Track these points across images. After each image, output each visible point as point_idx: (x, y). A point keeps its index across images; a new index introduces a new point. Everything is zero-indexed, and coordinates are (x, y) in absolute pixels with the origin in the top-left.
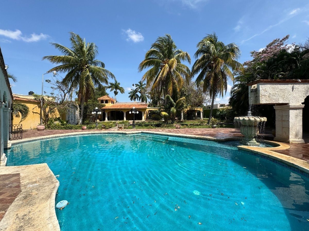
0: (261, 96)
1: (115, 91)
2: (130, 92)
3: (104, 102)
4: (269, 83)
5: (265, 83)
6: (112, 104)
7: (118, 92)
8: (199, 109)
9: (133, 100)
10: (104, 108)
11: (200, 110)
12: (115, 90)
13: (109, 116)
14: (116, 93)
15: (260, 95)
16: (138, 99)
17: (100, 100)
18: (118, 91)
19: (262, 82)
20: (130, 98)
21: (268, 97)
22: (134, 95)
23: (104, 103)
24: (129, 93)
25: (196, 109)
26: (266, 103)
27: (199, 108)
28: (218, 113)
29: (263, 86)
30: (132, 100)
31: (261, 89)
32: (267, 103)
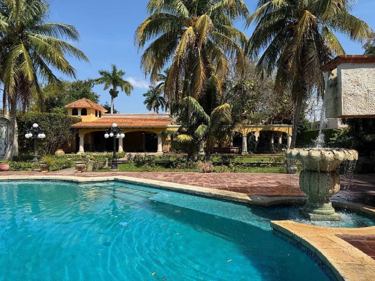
0: (345, 96)
1: (111, 90)
2: (146, 92)
3: (80, 112)
4: (365, 65)
5: (356, 65)
6: (96, 116)
7: (118, 92)
8: (283, 130)
9: (152, 109)
10: (78, 125)
11: (287, 132)
12: (112, 87)
13: (90, 142)
14: (114, 94)
15: (343, 95)
16: (163, 107)
17: (70, 108)
18: (119, 89)
19: (349, 62)
20: (147, 104)
21: (363, 99)
22: (154, 98)
23: (79, 116)
24: (144, 95)
25: (276, 129)
26: (357, 114)
27: (283, 127)
28: (335, 139)
29: (349, 71)
30: (150, 110)
31: (344, 78)
32: (362, 114)
